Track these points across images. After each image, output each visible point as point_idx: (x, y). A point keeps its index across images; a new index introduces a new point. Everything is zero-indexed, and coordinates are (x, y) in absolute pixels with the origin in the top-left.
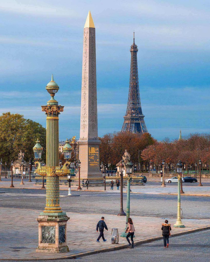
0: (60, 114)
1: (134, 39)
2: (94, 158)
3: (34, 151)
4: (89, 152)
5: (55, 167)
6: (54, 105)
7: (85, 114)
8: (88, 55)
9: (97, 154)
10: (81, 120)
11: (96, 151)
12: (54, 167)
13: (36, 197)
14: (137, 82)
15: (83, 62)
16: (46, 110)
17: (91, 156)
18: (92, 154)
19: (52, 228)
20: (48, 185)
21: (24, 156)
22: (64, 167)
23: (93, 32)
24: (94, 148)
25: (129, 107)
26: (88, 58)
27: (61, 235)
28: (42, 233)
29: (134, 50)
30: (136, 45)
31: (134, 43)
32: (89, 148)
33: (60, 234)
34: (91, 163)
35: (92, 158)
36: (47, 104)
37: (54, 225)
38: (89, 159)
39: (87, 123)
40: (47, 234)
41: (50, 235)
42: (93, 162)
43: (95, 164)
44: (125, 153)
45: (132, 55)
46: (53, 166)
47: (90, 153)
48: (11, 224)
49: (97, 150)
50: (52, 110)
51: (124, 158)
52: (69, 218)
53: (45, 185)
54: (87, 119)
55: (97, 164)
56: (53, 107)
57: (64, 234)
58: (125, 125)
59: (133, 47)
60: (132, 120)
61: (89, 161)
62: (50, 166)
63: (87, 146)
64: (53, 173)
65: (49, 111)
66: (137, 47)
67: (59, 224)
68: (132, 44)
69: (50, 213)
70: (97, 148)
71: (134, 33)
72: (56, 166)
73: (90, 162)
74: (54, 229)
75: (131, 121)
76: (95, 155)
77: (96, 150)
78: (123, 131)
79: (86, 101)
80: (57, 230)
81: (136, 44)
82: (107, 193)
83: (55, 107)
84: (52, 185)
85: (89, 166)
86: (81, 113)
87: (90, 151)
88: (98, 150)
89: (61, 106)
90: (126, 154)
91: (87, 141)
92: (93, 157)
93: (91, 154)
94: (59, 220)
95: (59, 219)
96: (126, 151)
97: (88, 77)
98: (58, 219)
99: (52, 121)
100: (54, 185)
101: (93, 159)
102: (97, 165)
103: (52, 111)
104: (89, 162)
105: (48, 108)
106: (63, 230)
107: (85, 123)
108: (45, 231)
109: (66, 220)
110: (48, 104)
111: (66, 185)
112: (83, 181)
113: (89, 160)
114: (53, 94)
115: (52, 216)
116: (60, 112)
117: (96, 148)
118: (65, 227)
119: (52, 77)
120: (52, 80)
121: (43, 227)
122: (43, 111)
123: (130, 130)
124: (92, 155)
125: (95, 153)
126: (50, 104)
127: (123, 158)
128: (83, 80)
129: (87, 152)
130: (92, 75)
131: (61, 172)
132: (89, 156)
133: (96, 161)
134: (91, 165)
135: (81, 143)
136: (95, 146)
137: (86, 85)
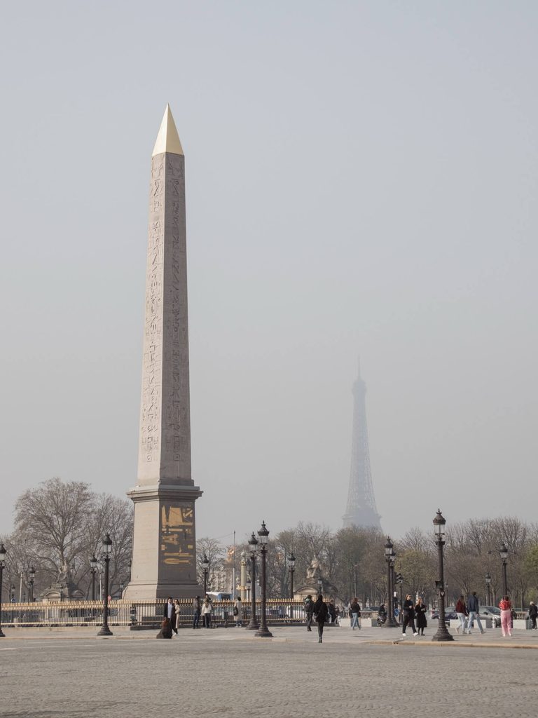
2: (177, 539)
4: (163, 521)
7: (153, 408)
8: (163, 233)
9: (188, 527)
10: (140, 427)
11: (184, 520)
17: (169, 535)
18: (173, 527)
23: (179, 168)
24: (178, 510)
26: (162, 240)
29: (359, 390)
32: (164, 509)
34: (169, 557)
35: (173, 539)
38: (161, 542)
39: (157, 434)
42: (175, 554)
43: (181, 558)
47: (164, 523)
49: (187, 515)
51: (311, 574)
54: (158, 423)
55: (187, 558)
61: (163, 549)
63: (156, 504)
70: (189, 511)
73: (166, 554)
76: (181, 530)
77: (185, 516)
79: (156, 368)
85: (161, 564)
86: (142, 403)
87: (167, 518)
88: (192, 515)
91: (156, 487)
92: (176, 536)
93: (168, 527)
96: (315, 556)
97: (161, 296)
101: (176, 543)
102: (187, 561)
104: (161, 552)
107: (153, 434)
113: (163, 546)
117: (184, 510)
124: (173, 533)
125: (183, 524)
128: (148, 305)
129: (157, 521)
132: (161, 533)
133: (185, 550)
134: (170, 561)
135: (140, 495)
136: (184, 504)
137: (156, 322)
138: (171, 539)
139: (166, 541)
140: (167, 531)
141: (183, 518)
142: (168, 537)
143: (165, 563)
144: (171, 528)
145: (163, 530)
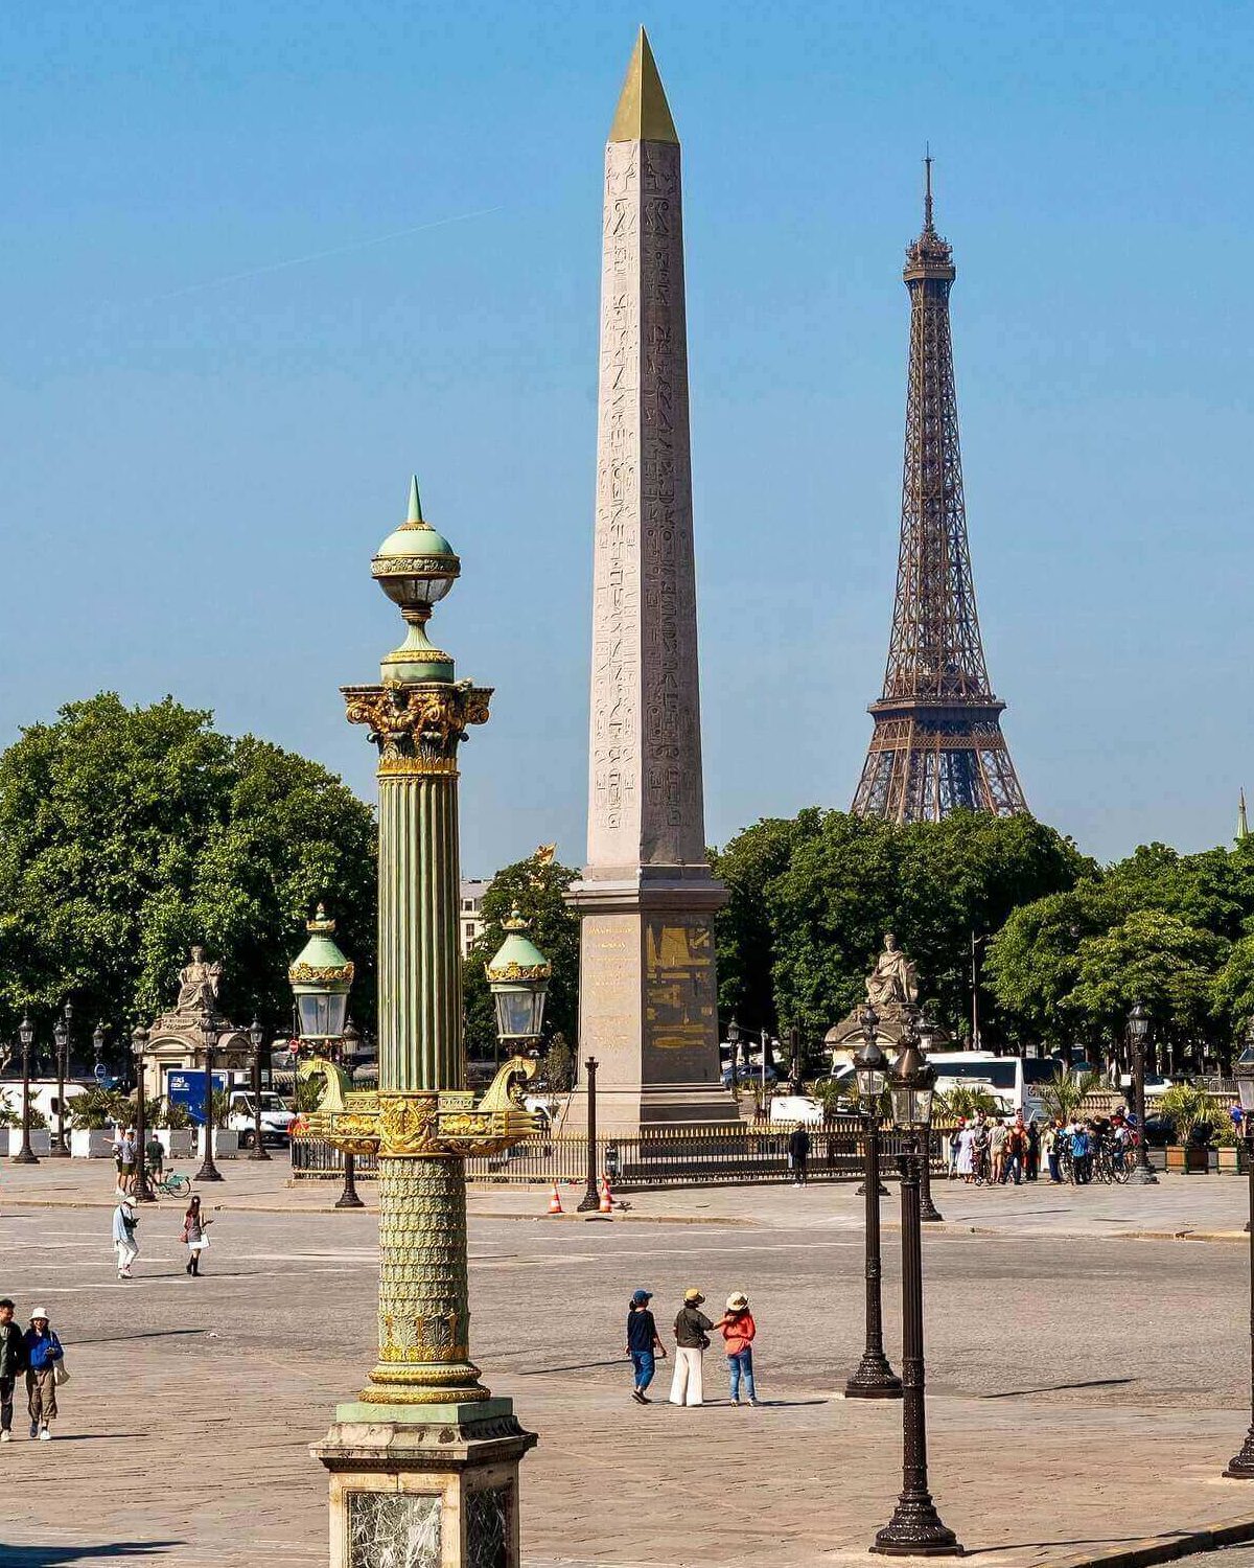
0: (465, 738)
1: (929, 201)
2: (679, 996)
3: (297, 990)
4: (649, 957)
5: (436, 1097)
6: (428, 678)
7: (621, 709)
8: (637, 321)
9: (700, 968)
10: (592, 750)
11: (693, 953)
12: (428, 1097)
13: (303, 1267)
14: (952, 481)
15: (603, 364)
16: (377, 711)
17: (664, 986)
18: (671, 970)
19: (422, 1509)
20: (394, 1218)
21: (219, 983)
22: (497, 1097)
23: (668, 171)
24: (679, 933)
25: (904, 646)
26: (635, 336)
27: (482, 1555)
28: (355, 1544)
29: (932, 274)
30: (941, 236)
31: (930, 229)
32: (650, 931)
33: (472, 1553)
34: (663, 1034)
35: (670, 997)
36: (383, 675)
37: (433, 1488)
38: (646, 1002)
39: (632, 769)
40: (386, 1552)
41: (409, 1553)
42: (675, 1028)
43: (688, 1037)
44: (884, 960)
45: (914, 305)
46: (420, 1086)
47: (653, 962)
48: (138, 1473)
49: (698, 942)
50: (411, 717)
51: (877, 994)
52: (532, 1440)
53: (360, 1188)
54: (633, 742)
55: (699, 1036)
56: (418, 697)
57: (502, 1546)
58: (879, 765)
59: (924, 253)
60: (925, 735)
61: (650, 1018)
62: (403, 1085)
63: (634, 921)
64: (422, 1138)
65: (396, 718)
66: (946, 254)
67: (465, 1478)
68: (916, 234)
69: (408, 1403)
70: (700, 934)
71: (928, 161)
72: (442, 1087)
73: (657, 1028)
74: (433, 1517)
75: (913, 743)
76: (687, 975)
77: (694, 944)
78: (863, 806)
79: (626, 622)
80: (452, 1523)
81: (941, 232)
82: (775, 1235)
83: (433, 699)
84: (418, 1214)
85: (647, 1048)
86: (594, 697)
87: (658, 950)
88: (707, 944)
89: (475, 686)
90: (891, 963)
91: (634, 885)
92: (676, 989)
93: (659, 970)
94: (464, 1456)
95: (467, 1444)
96: (888, 944)
98: (460, 1449)
99: (413, 788)
100: (434, 1217)
101: (676, 1004)
102: (701, 1042)
103: (416, 721)
104: (646, 1025)
105: (385, 703)
106: (493, 1519)
107: (622, 767)
108: (372, 1528)
109: (513, 1449)
110: (388, 671)
111: (497, 1180)
112: (612, 1156)
113: (651, 1010)
114: (419, 610)
115: (422, 1429)
116: (468, 728)
117: (692, 933)
118: (506, 1497)
119: (413, 491)
120: (412, 517)
121: (357, 1502)
122: (351, 719)
123: (913, 800)
124: (670, 983)
125: (691, 962)
126: (397, 676)
127: (871, 987)
128: (604, 482)
129: (638, 959)
130: (660, 447)
131: (478, 1127)
132: (646, 984)
133: (696, 1018)
134: (663, 1043)
135: (597, 902)
136: (690, 918)
137: (624, 519)
138: (667, 996)
139: (655, 1001)
140: (659, 979)
141: (690, 950)
142: (660, 991)
143: (655, 1047)
144: (665, 971)
145: (650, 976)
